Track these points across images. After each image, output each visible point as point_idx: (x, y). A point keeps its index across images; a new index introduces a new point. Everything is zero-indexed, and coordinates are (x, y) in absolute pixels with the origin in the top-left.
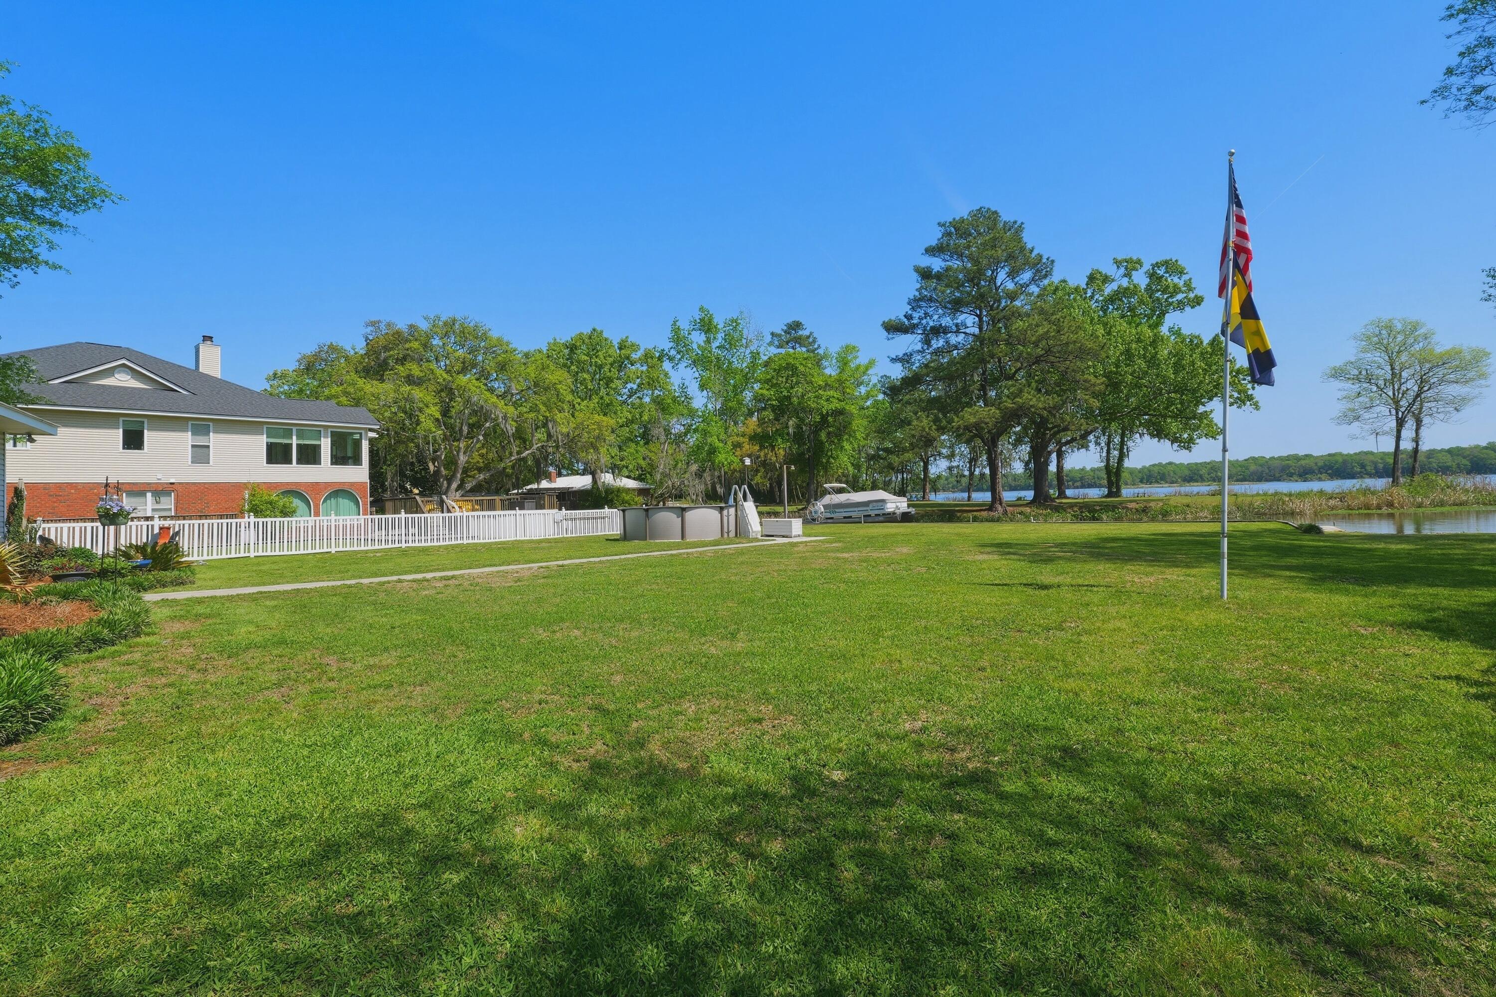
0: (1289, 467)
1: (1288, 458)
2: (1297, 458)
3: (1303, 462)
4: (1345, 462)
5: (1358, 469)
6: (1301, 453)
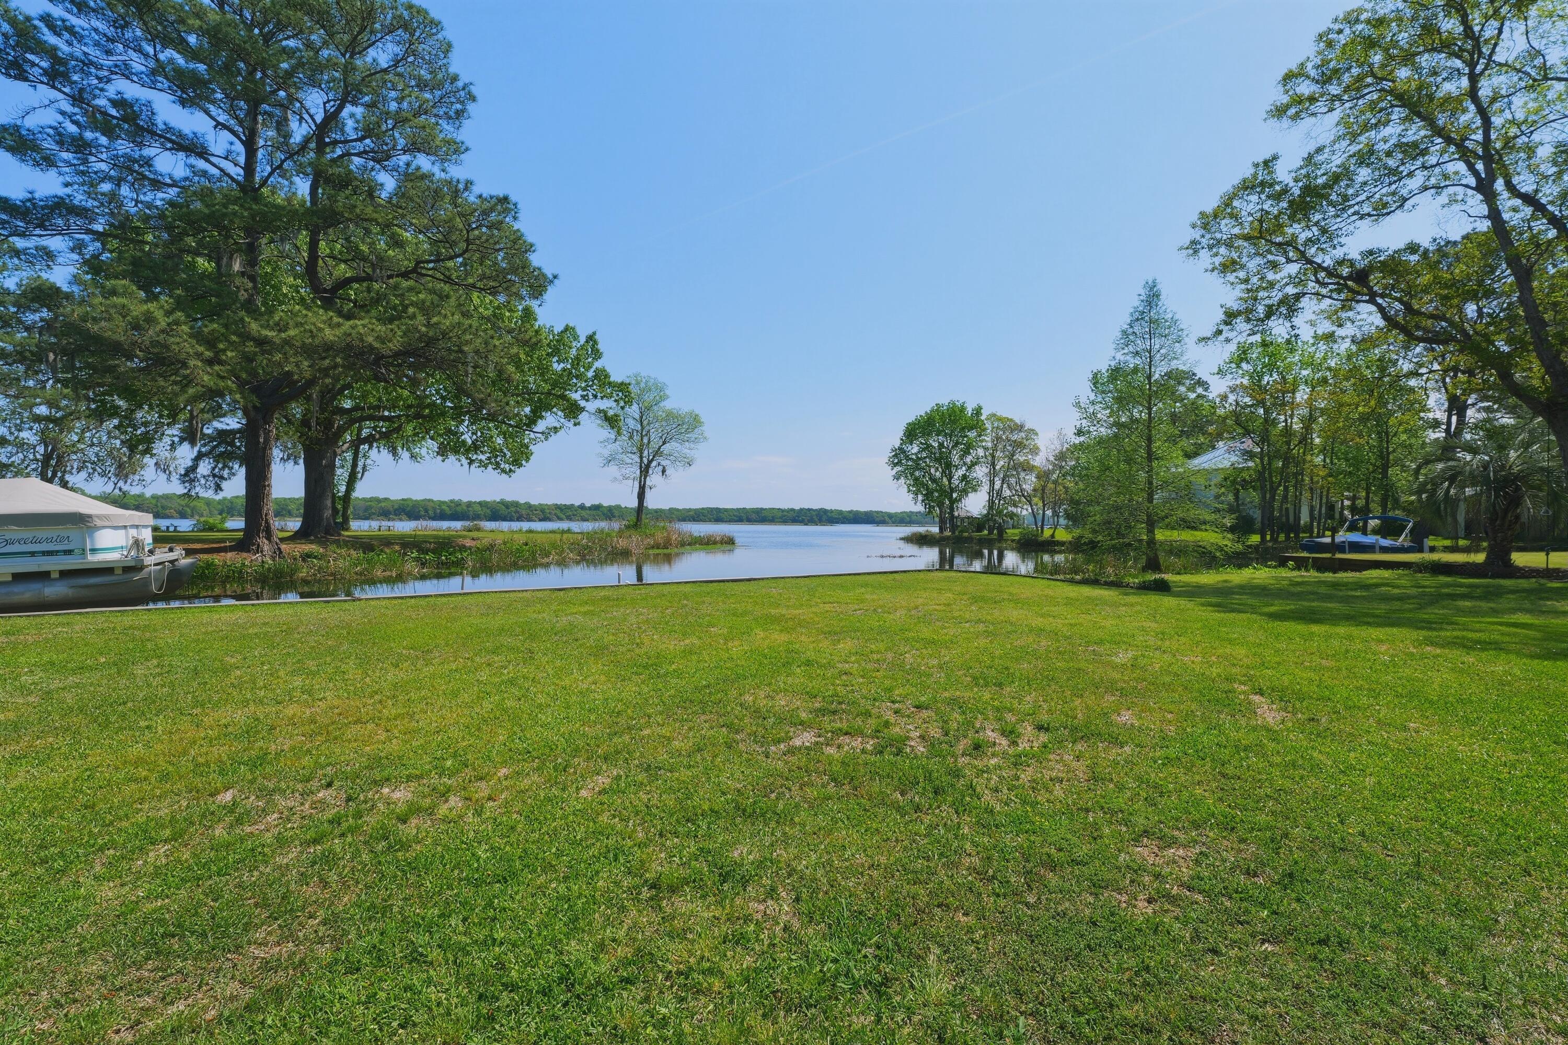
0: (370, 507)
1: (372, 499)
2: (378, 500)
3: (383, 504)
4: (414, 506)
5: (423, 513)
6: (382, 496)
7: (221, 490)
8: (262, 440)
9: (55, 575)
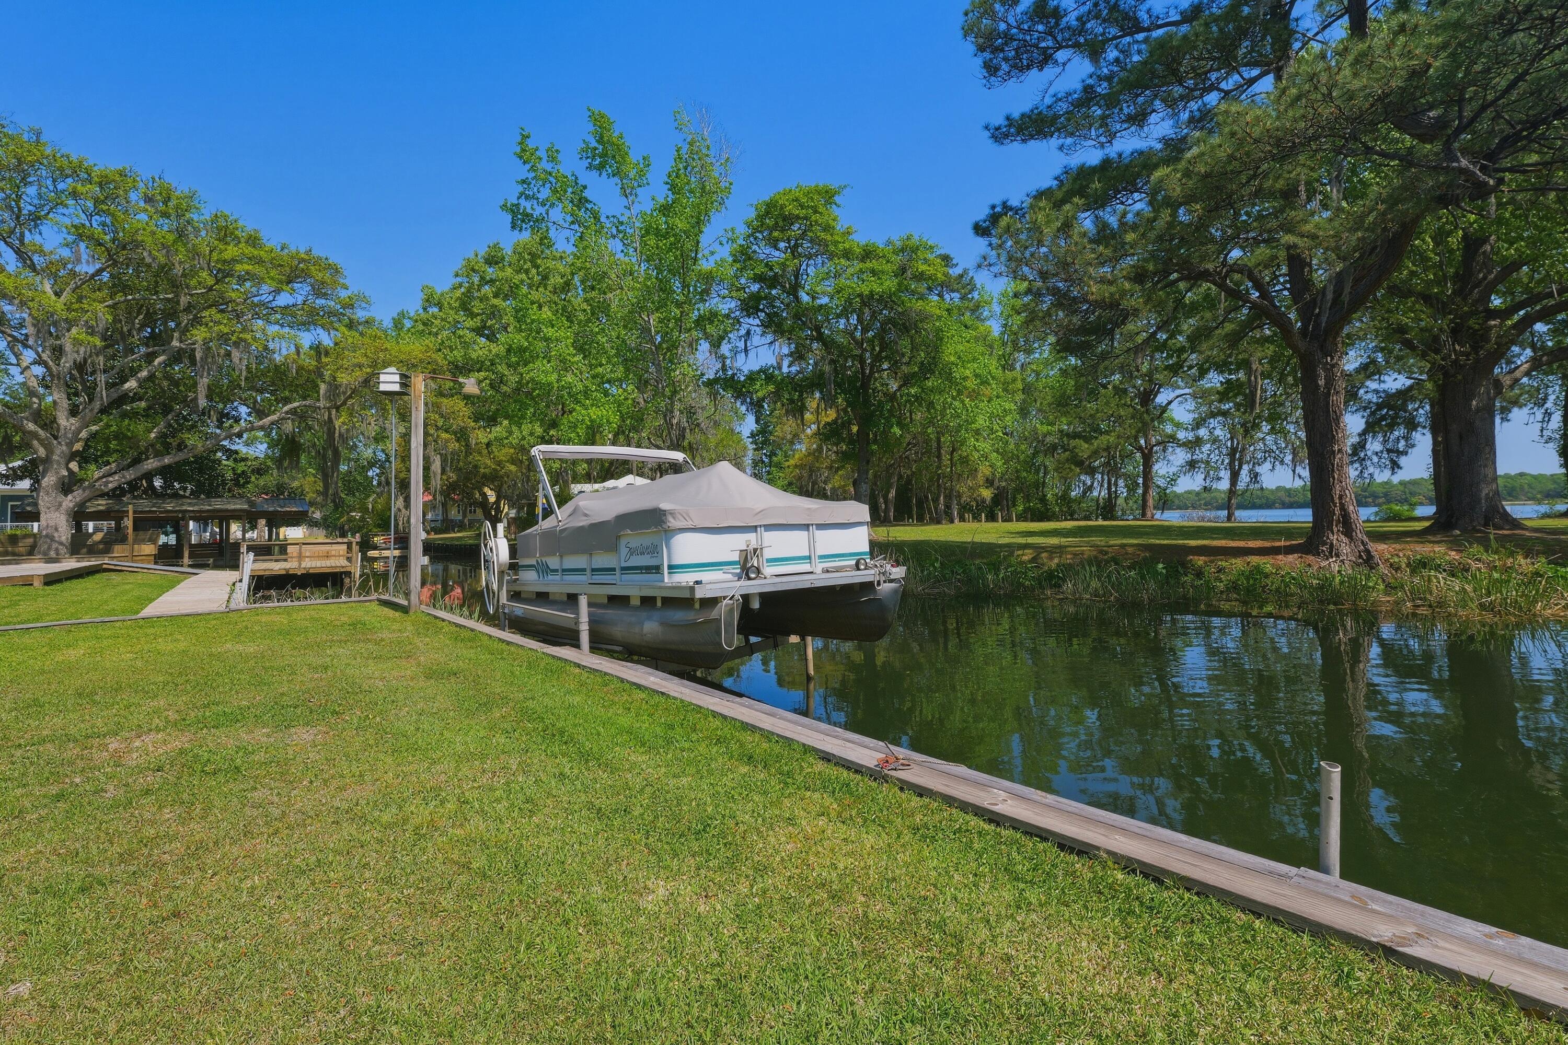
7: (1399, 467)
8: (1321, 382)
9: (635, 602)
